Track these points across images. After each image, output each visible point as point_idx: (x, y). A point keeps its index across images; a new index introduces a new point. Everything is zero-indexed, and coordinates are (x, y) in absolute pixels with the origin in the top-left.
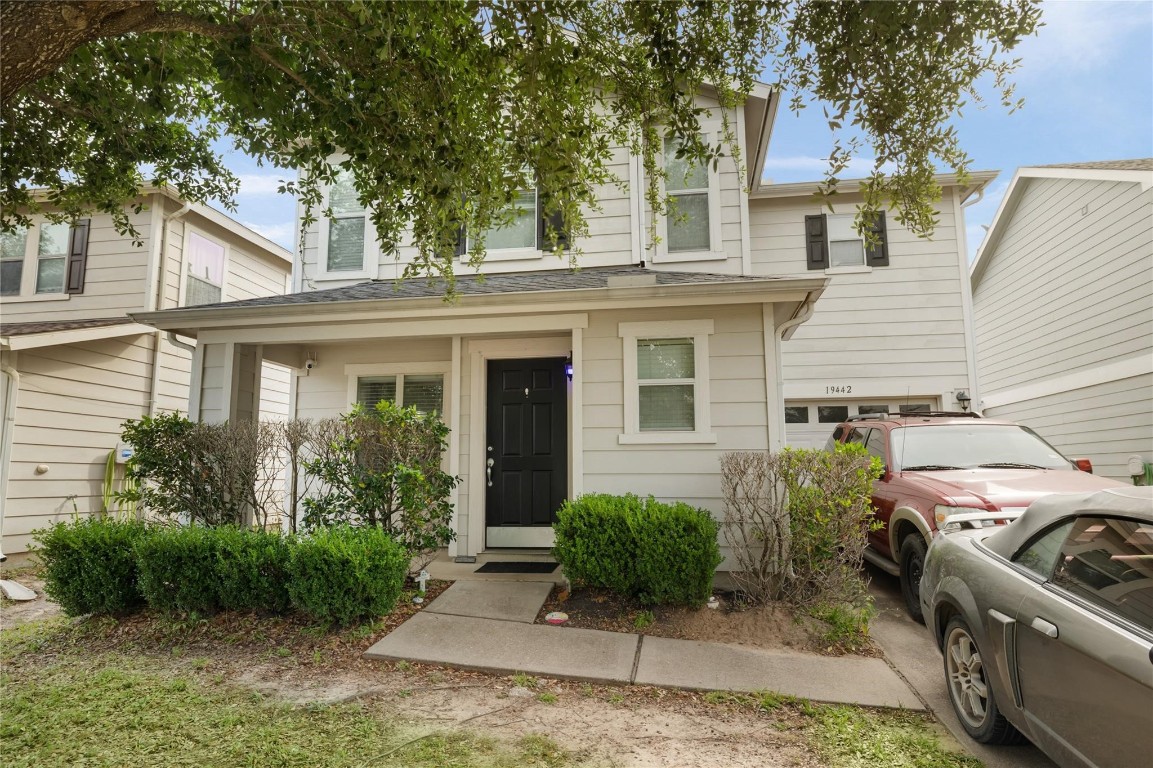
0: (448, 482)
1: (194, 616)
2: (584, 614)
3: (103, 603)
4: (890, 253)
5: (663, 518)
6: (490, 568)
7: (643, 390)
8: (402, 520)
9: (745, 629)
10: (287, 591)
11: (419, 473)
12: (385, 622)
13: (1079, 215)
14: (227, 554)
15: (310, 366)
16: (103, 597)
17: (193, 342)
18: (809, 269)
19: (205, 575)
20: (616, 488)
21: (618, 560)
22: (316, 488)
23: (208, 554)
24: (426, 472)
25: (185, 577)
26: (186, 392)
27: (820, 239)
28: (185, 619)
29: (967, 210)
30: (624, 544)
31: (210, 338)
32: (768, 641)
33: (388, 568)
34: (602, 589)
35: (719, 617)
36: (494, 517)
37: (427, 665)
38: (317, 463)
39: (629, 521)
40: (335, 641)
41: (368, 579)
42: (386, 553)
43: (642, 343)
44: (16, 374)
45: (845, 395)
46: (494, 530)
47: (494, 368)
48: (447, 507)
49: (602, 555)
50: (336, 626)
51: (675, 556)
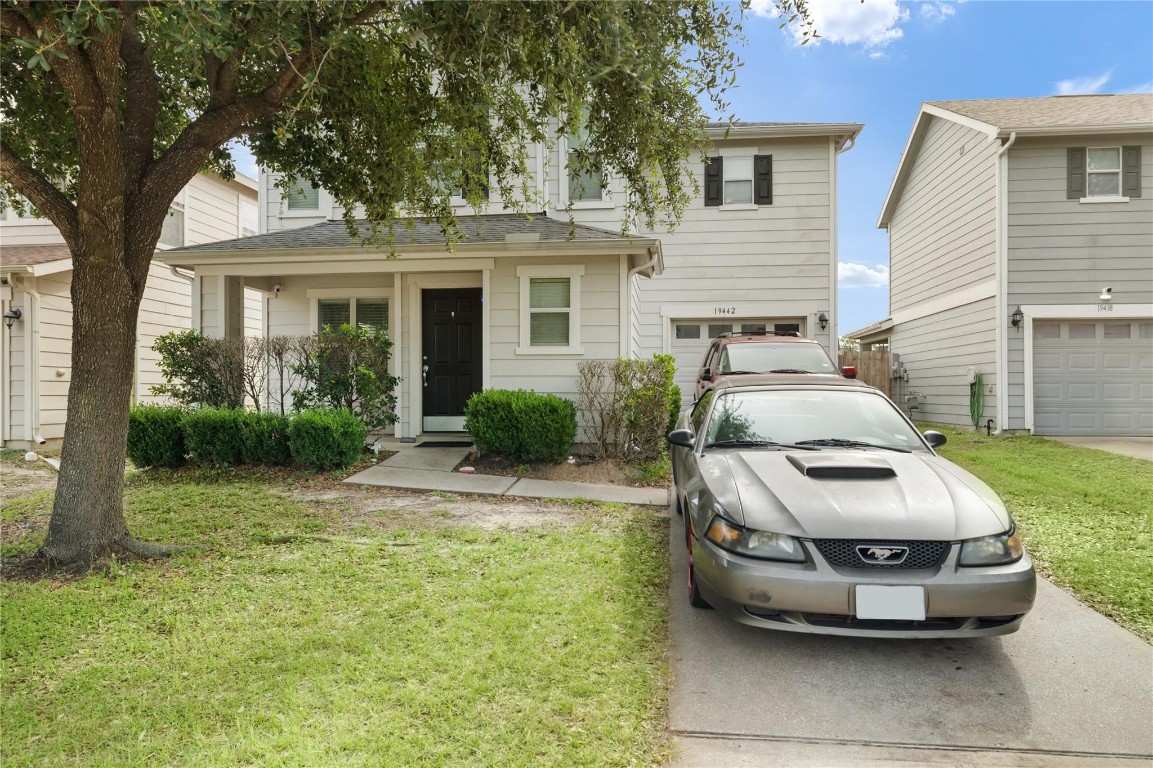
0: (393, 381)
1: (226, 464)
2: (485, 468)
3: (162, 457)
4: (774, 193)
5: (536, 403)
6: (425, 445)
7: (534, 316)
8: (361, 407)
9: (588, 474)
10: (288, 447)
11: (372, 374)
12: (351, 469)
13: (958, 155)
14: (247, 425)
15: (278, 290)
16: (161, 454)
17: (191, 274)
18: (706, 205)
19: (232, 438)
20: (512, 386)
21: (508, 432)
22: (300, 383)
23: (233, 425)
24: (376, 373)
25: (219, 440)
26: (188, 312)
27: (716, 179)
28: (220, 468)
29: (841, 156)
30: (510, 421)
31: (204, 272)
32: (599, 480)
33: (353, 433)
34: (499, 453)
35: (573, 468)
36: (429, 409)
37: (379, 488)
38: (300, 367)
39: (514, 405)
40: (321, 478)
41: (341, 440)
42: (352, 424)
43: (533, 281)
44: (37, 295)
45: (730, 315)
46: (429, 419)
47: (427, 295)
48: (392, 399)
49: (497, 429)
50: (321, 469)
51: (543, 428)
